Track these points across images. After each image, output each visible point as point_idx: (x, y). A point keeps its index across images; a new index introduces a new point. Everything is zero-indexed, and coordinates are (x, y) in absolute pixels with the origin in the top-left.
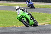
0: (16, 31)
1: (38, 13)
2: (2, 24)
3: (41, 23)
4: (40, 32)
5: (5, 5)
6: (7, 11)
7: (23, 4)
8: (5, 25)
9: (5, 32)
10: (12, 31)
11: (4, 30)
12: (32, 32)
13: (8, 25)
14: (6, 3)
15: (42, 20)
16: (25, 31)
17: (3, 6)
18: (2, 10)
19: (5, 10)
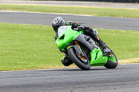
0: (61, 81)
1: (122, 31)
2: (24, 61)
3: (130, 58)
4: (125, 84)
5: (32, 10)
6: (38, 27)
7: (82, 8)
8: (32, 64)
9: (31, 83)
10: (50, 81)
11: (28, 78)
12: (104, 84)
13: (40, 66)
14: (34, 5)
15: (133, 50)
16: (85, 79)
17: (25, 12)
18: (23, 23)
19: (30, 23)
